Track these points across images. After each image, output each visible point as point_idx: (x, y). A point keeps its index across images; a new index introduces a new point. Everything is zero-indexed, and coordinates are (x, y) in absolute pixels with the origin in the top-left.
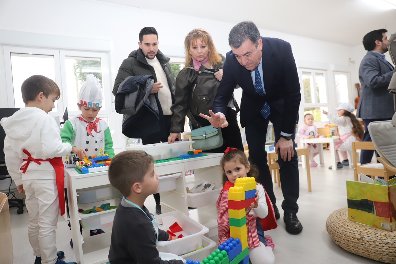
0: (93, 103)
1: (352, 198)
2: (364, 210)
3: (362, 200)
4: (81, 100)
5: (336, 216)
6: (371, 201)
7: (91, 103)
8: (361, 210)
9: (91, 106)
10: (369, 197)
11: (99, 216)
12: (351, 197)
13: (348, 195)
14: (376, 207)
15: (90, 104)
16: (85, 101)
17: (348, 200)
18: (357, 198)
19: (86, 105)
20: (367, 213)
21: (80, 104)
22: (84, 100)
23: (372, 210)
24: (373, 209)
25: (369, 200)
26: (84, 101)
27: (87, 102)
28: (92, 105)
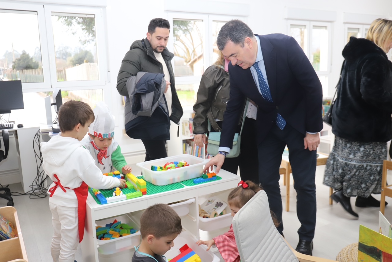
0: (108, 133)
1: (363, 243)
2: (372, 256)
3: (372, 246)
4: (94, 132)
5: (347, 254)
6: (380, 250)
7: (107, 135)
8: (370, 255)
9: (106, 137)
10: (379, 246)
11: (114, 242)
12: (362, 241)
13: (359, 238)
14: (384, 257)
15: (105, 135)
16: (100, 133)
17: (359, 243)
18: (367, 244)
19: (101, 136)
20: (375, 260)
21: (94, 135)
22: (98, 131)
23: (379, 259)
24: (381, 258)
25: (378, 249)
26: (98, 133)
27: (102, 133)
28: (108, 136)
